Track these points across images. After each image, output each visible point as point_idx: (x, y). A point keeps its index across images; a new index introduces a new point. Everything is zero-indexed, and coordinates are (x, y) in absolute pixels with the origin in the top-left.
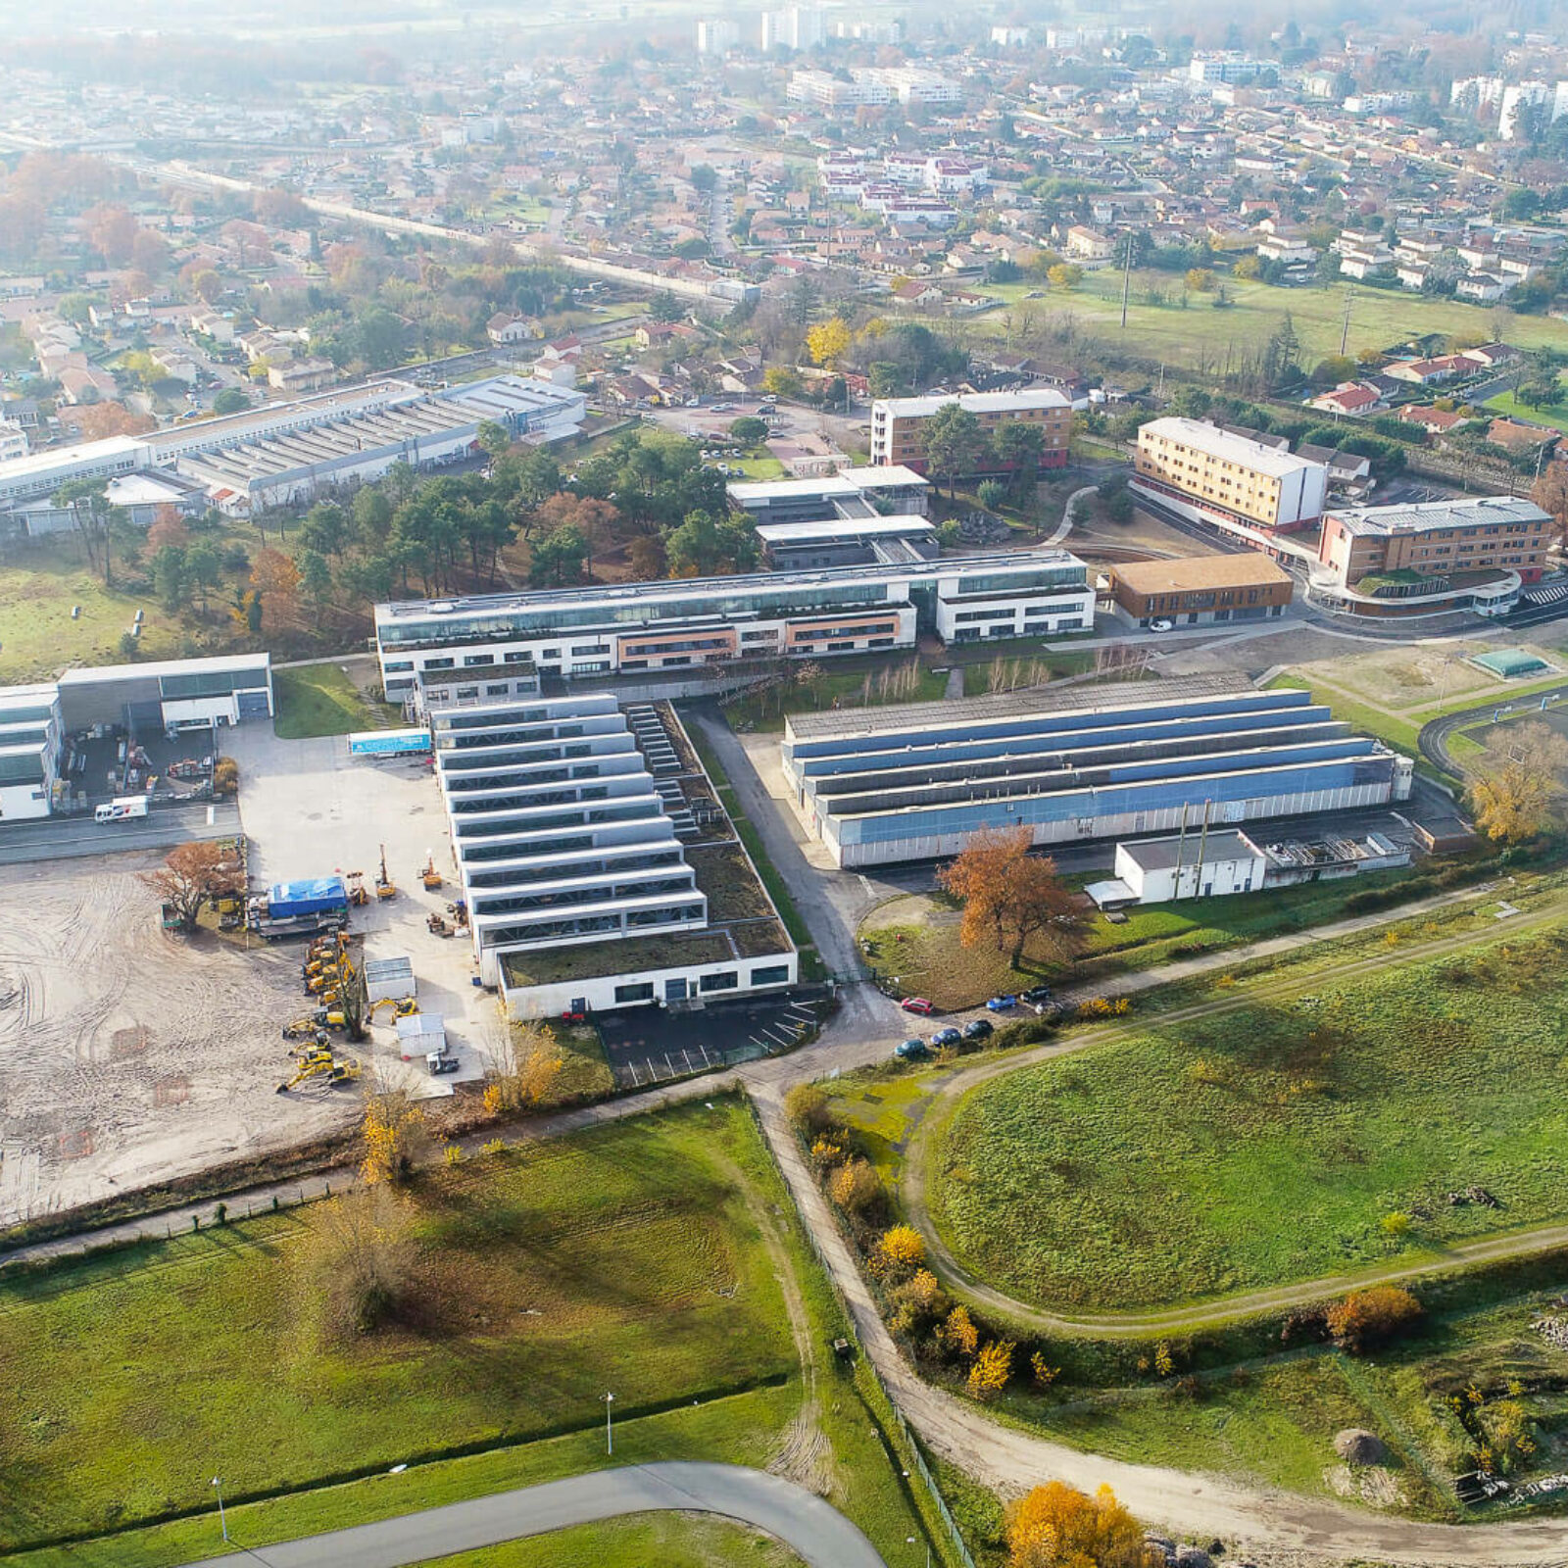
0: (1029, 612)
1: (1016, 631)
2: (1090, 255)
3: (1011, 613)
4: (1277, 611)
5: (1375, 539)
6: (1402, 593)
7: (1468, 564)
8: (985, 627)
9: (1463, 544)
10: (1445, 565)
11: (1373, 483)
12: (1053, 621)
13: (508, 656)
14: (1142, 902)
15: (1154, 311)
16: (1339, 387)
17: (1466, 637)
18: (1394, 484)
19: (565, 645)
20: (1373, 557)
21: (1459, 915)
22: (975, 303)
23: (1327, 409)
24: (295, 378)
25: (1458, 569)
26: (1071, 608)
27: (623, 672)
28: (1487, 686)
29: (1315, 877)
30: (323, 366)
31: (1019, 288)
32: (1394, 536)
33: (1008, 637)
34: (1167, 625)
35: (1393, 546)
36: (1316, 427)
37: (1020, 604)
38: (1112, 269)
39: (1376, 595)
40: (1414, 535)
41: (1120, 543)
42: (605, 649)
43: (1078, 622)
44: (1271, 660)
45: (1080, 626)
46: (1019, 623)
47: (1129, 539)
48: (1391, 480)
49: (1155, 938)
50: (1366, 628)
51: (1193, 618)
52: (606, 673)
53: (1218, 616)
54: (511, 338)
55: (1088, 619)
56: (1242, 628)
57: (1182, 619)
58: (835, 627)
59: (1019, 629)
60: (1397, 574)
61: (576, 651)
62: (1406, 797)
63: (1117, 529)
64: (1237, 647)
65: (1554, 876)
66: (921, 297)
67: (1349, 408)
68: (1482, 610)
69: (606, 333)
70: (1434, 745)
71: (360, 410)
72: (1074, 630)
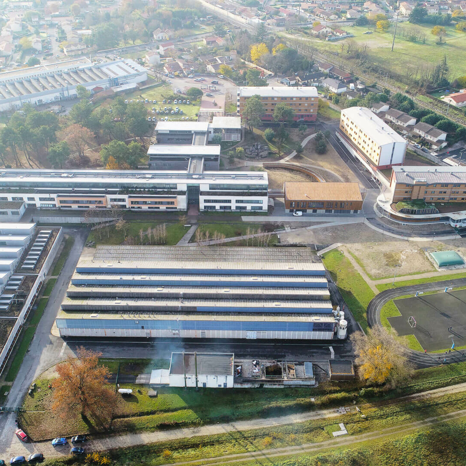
0: (237, 201)
1: (232, 209)
2: (405, 15)
3: (229, 201)
4: (356, 211)
5: (408, 185)
6: (413, 212)
7: (456, 199)
8: (218, 206)
9: (453, 190)
10: (443, 199)
11: (444, 144)
12: (249, 207)
13: (13, 198)
14: (170, 386)
15: (411, 44)
16: (461, 91)
17: (436, 239)
18: (457, 144)
19: (37, 196)
20: (406, 192)
21: (316, 429)
22: (341, 35)
23: (448, 102)
24: (71, 51)
25: (450, 201)
26: (257, 202)
27: (62, 209)
28: (428, 271)
29: (262, 385)
30: (83, 47)
31: (365, 29)
32: (416, 185)
33: (228, 211)
34: (300, 213)
35: (416, 189)
36: (432, 113)
37: (234, 198)
38: (408, 22)
39: (402, 211)
40: (428, 185)
41: (313, 164)
42: (53, 199)
43: (261, 208)
44: (335, 240)
45: (262, 209)
46: (233, 206)
47: (319, 162)
48: (457, 142)
49: (161, 411)
50: (392, 227)
51: (315, 211)
52: (54, 208)
53: (326, 211)
54: (161, 38)
55: (265, 207)
56: (335, 219)
57: (310, 211)
58: (149, 200)
59: (233, 208)
60: (414, 202)
61: (41, 199)
62: (343, 338)
63: (316, 156)
64: (326, 229)
65: (382, 409)
66: (321, 31)
67: (458, 102)
68: (453, 224)
69: (197, 38)
70: (377, 306)
71: (66, 70)
72: (258, 211)
